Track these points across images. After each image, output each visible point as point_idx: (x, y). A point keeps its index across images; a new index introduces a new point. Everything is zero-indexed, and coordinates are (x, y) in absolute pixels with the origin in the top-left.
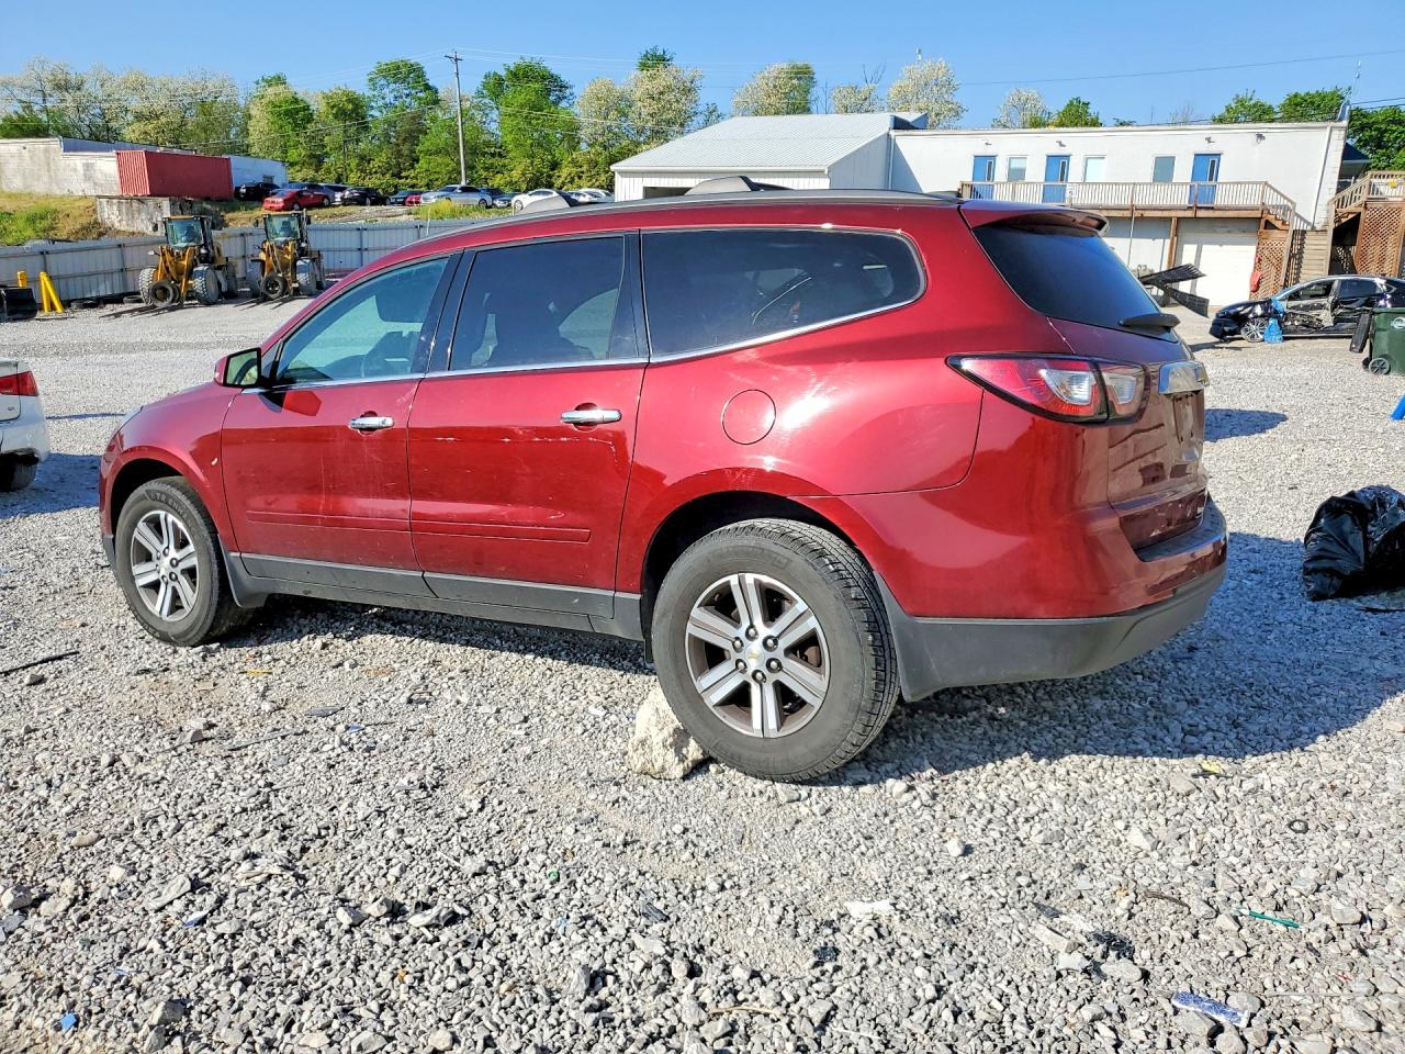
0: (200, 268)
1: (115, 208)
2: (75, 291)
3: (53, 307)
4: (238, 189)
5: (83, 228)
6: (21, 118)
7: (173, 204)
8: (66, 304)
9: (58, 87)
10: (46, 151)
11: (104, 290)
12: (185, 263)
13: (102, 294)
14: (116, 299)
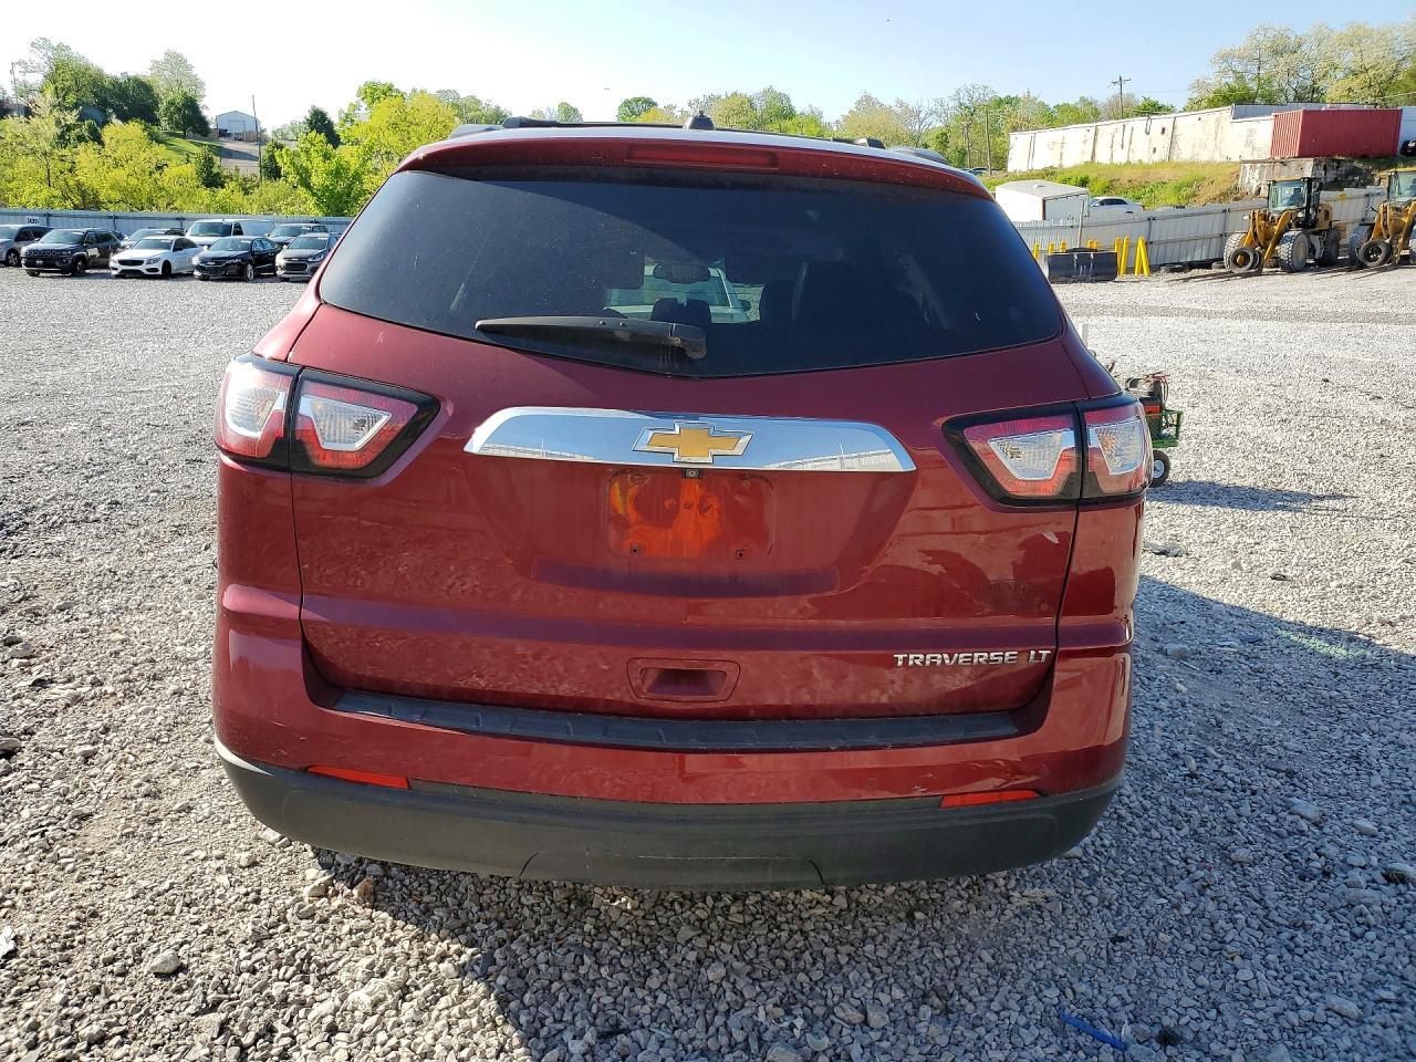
0: (1291, 233)
1: (1257, 172)
2: (1173, 255)
3: (1142, 272)
4: (1407, 143)
5: (1222, 194)
6: (1232, 90)
7: (1317, 165)
8: (1154, 269)
9: (1276, 53)
10: (1218, 120)
11: (1199, 255)
12: (1276, 228)
13: (1197, 258)
14: (1206, 265)
